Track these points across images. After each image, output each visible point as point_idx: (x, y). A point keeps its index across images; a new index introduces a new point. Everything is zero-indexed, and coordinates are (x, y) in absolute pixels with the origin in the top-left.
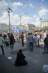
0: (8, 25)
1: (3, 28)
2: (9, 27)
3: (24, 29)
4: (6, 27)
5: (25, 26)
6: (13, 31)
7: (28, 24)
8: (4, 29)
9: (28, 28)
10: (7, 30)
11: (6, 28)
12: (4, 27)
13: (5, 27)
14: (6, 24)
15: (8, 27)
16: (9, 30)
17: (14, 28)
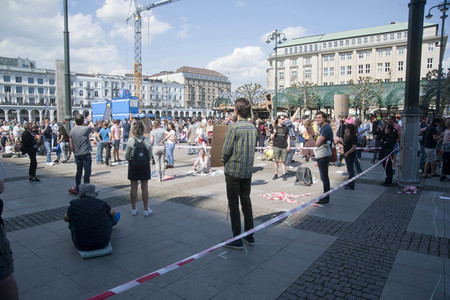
0: (49, 73)
1: (8, 89)
3: (157, 100)
4: (31, 81)
5: (164, 78)
7: (184, 70)
8: (20, 100)
9: (182, 96)
10: (42, 103)
11: (31, 90)
12: (18, 80)
13: (25, 82)
14: (32, 66)
15: (46, 84)
17: (88, 89)
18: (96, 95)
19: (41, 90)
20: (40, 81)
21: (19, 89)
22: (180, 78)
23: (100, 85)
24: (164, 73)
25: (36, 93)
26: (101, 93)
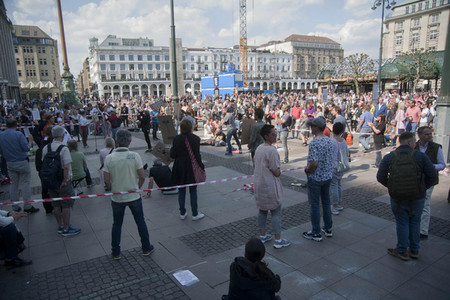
0: (164, 50)
1: (132, 67)
2: (167, 58)
3: (265, 71)
4: (150, 58)
5: (271, 48)
6: (197, 86)
7: (293, 39)
8: (141, 75)
9: (291, 67)
10: (159, 78)
11: (150, 67)
12: (140, 58)
13: (145, 60)
14: (151, 44)
15: (162, 60)
16: (171, 81)
17: (199, 63)
18: (206, 68)
19: (158, 66)
20: (157, 58)
21: (140, 67)
22: (288, 48)
23: (209, 60)
24: (272, 43)
25: (154, 69)
26: (210, 67)
